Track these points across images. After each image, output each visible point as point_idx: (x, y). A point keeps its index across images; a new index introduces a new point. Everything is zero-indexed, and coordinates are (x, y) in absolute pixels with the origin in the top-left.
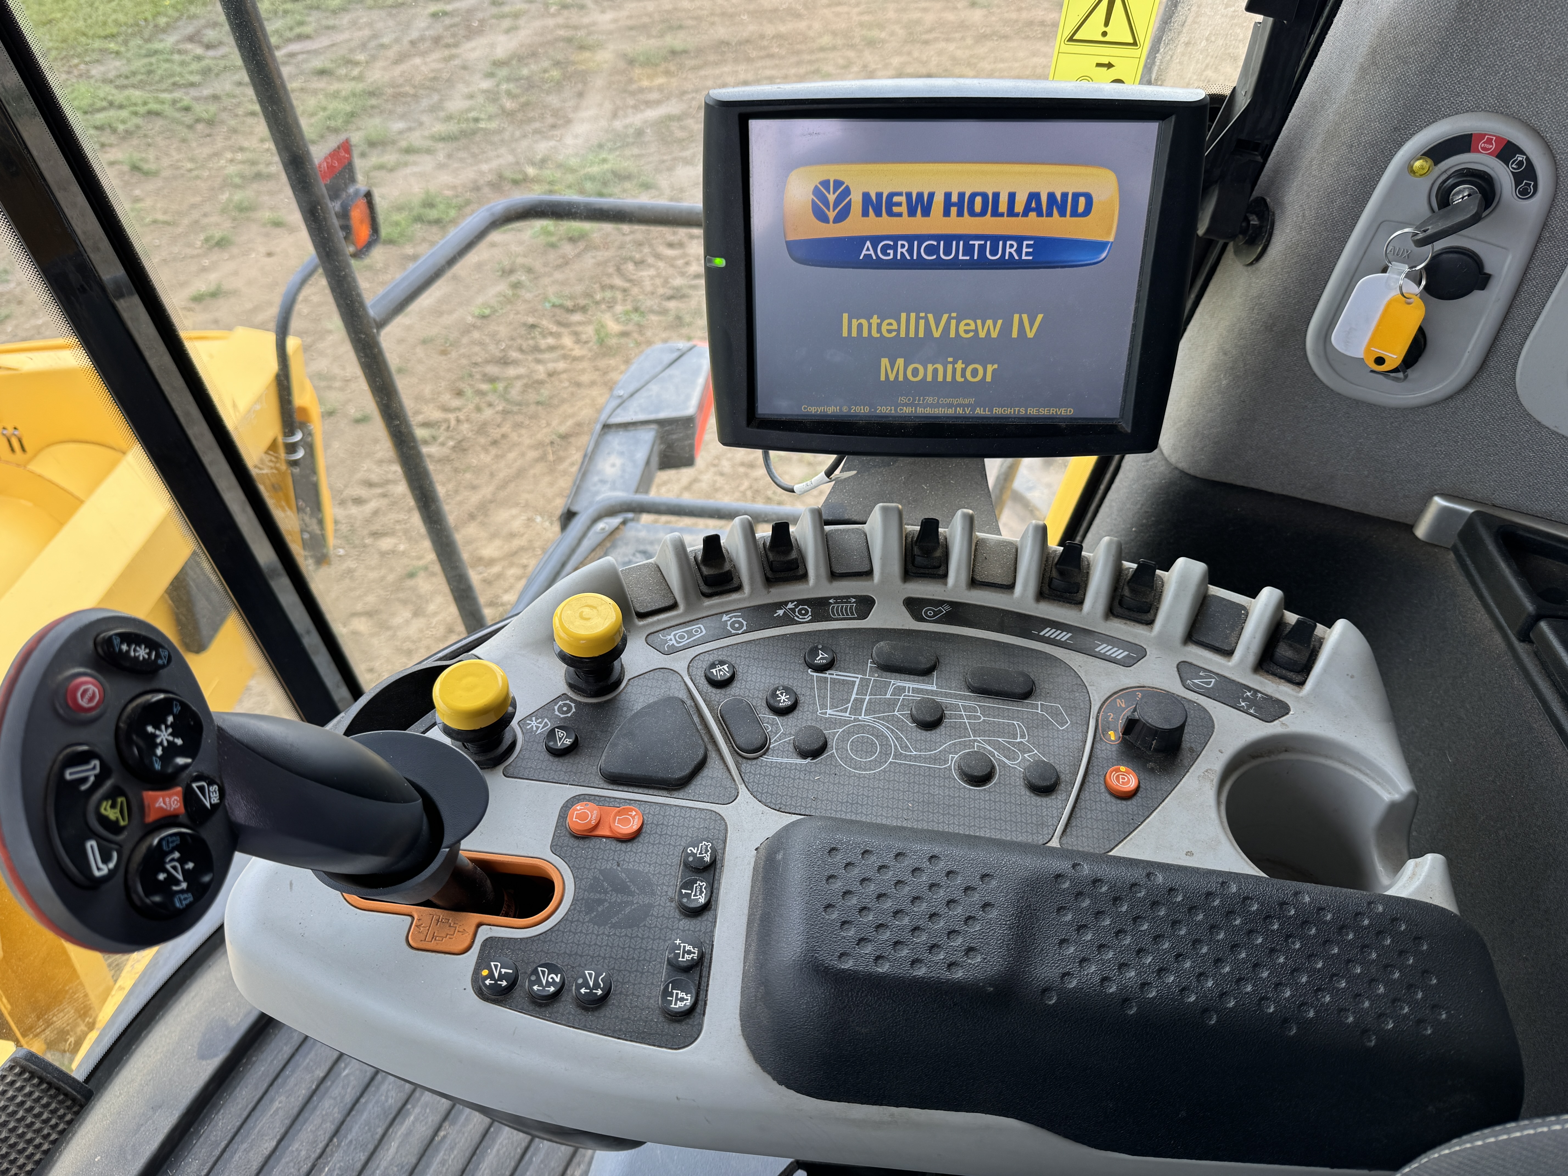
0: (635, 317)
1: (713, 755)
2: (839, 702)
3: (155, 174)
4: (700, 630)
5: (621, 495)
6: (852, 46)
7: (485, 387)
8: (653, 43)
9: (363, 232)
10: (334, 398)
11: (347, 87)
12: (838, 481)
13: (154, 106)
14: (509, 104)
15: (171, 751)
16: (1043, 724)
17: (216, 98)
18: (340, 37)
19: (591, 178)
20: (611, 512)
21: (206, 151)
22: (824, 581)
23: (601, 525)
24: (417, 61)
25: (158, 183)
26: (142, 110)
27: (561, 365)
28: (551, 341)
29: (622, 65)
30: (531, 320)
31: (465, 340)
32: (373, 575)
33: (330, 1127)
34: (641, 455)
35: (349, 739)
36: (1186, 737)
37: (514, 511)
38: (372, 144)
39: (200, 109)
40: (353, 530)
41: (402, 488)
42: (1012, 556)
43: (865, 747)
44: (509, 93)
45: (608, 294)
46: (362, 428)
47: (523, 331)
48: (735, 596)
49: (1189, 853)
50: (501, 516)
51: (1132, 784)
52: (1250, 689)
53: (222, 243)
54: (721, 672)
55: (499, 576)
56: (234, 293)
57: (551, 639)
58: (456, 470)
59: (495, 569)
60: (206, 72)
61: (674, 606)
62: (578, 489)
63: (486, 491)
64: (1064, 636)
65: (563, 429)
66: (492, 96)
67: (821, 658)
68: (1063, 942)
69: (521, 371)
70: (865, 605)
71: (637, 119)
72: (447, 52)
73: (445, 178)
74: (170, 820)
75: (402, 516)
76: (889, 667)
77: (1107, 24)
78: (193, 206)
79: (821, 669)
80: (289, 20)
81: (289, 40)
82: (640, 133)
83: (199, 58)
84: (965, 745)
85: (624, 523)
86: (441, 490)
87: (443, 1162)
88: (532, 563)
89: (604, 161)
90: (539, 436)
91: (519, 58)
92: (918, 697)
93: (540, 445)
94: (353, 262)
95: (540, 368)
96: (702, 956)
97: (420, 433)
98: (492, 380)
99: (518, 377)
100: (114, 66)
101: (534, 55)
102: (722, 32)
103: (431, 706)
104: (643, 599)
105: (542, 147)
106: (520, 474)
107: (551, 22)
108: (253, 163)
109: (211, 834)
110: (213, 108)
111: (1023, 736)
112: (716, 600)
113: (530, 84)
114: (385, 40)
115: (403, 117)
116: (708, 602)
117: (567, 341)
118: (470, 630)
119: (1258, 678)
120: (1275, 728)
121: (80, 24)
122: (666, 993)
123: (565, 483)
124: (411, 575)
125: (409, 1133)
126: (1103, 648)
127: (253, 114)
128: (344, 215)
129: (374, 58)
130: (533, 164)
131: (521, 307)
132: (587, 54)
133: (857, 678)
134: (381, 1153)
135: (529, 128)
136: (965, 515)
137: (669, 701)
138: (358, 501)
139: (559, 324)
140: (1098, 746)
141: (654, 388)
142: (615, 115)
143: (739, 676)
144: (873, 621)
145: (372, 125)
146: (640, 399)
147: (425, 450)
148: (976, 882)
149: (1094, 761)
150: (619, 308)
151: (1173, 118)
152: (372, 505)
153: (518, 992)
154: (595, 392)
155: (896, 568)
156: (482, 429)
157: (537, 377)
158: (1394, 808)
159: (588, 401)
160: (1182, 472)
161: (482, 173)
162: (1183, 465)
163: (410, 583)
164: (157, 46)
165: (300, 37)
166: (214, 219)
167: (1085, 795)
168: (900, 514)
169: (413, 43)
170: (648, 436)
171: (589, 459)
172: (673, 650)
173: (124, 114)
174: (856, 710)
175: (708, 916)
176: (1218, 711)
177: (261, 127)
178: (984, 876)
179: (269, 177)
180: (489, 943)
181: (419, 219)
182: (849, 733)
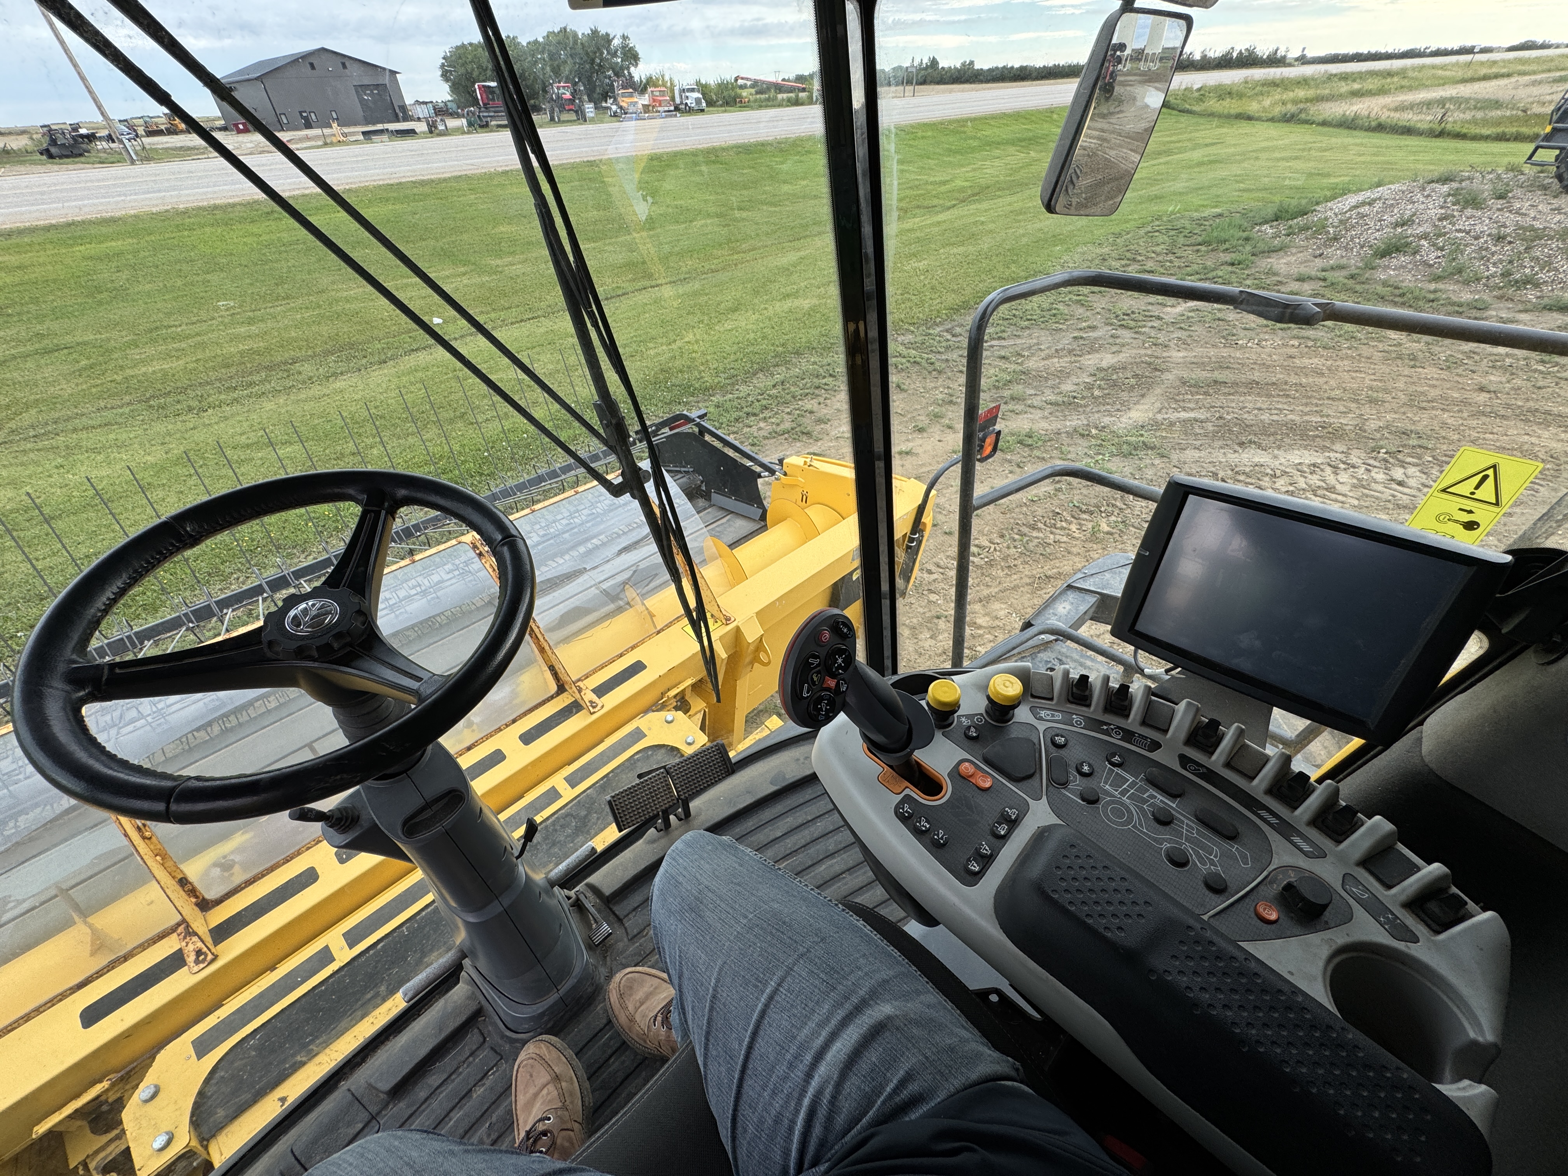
0: (1121, 526)
1: (1038, 775)
2: (1115, 785)
3: (906, 391)
4: (1059, 716)
5: (1062, 626)
6: (1356, 401)
7: (1017, 537)
8: (1205, 374)
9: (988, 450)
10: (941, 518)
11: (1012, 367)
12: (1173, 676)
13: (918, 359)
14: (1097, 393)
15: (840, 666)
16: (1233, 857)
17: (947, 360)
18: (1019, 341)
19: (1128, 443)
20: (1052, 632)
21: (933, 385)
22: (1137, 723)
23: (1043, 636)
24: (1056, 360)
25: (905, 395)
26: (912, 360)
27: (1065, 539)
28: (1064, 524)
29: (1178, 383)
30: (1057, 510)
31: (1017, 510)
32: (921, 610)
33: (803, 842)
34: (1083, 608)
35: (894, 691)
36: (1327, 913)
37: (1003, 606)
38: (1013, 398)
39: (938, 365)
40: (921, 585)
41: (953, 573)
42: (1262, 763)
43: (1119, 814)
44: (1100, 387)
45: (1110, 509)
46: (946, 537)
47: (1051, 514)
48: (1084, 709)
49: (1291, 973)
50: (996, 605)
51: (1273, 916)
52: (1393, 914)
53: (921, 430)
54: (1061, 740)
55: (980, 636)
56: (917, 455)
57: (987, 686)
58: (983, 574)
59: (981, 632)
60: (948, 348)
61: (1051, 699)
62: (1039, 613)
63: (993, 590)
64: (1274, 820)
65: (1049, 573)
66: (1089, 387)
67: (1117, 759)
68: (1174, 956)
69: (1041, 535)
70: (1155, 746)
71: (1174, 416)
72: (1073, 358)
73: (1044, 425)
74: (828, 689)
75: (947, 587)
76: (1152, 782)
77: (1477, 488)
78: (916, 410)
79: (1113, 764)
80: (998, 329)
81: (994, 339)
82: (1172, 424)
83: (948, 340)
84: (1177, 843)
85: (1056, 640)
86: (971, 581)
87: (839, 888)
88: (1001, 638)
89: (1142, 435)
90: (1035, 572)
91: (1114, 369)
92: (1162, 805)
93: (1034, 576)
94: (977, 463)
95: (1052, 536)
96: (991, 855)
97: (973, 549)
98: (1023, 535)
99: (1037, 538)
100: (909, 337)
101: (1124, 368)
103: (926, 691)
104: (1038, 689)
105: (1106, 420)
106: (1015, 588)
107: (1143, 352)
108: (951, 395)
109: (839, 700)
110: (944, 366)
111: (1216, 857)
112: (1073, 706)
113: (1114, 384)
114: (1042, 347)
115: (1035, 388)
116: (1069, 705)
117: (1074, 527)
118: (954, 665)
119: (1403, 911)
120: (1401, 946)
121: (903, 316)
122: (969, 860)
123: (1038, 602)
124: (938, 617)
125: (832, 866)
126: (1297, 839)
127: (961, 372)
128: (983, 440)
129: (1033, 355)
130: (1097, 428)
131: (1056, 502)
132: (1158, 373)
133: (1131, 779)
134: (817, 866)
135: (1103, 408)
136: (1238, 727)
137: (1028, 740)
138: (930, 572)
139: (1073, 517)
140: (1262, 887)
141: (1107, 575)
142: (1159, 412)
143: (1069, 746)
144: (1155, 756)
145: (1017, 389)
146: (1096, 579)
147: (971, 558)
148: (1141, 902)
149: (1255, 893)
150: (1113, 518)
151: (1475, 568)
152: (935, 576)
153: (910, 822)
154: (1077, 559)
155: (1183, 735)
156: (1005, 558)
157: (1047, 541)
158: (1474, 1043)
159: (1071, 562)
160: (1431, 770)
161: (1066, 427)
162: (1433, 766)
163: (936, 621)
164: (931, 331)
165: (1000, 338)
166: (923, 418)
167: (1239, 906)
168: (1198, 709)
169: (1057, 350)
170: (1092, 600)
171: (1053, 599)
172: (1041, 719)
173: (904, 360)
174: (1123, 793)
175: (1003, 841)
176: (1359, 912)
177: (963, 379)
178: (1146, 902)
179: (955, 404)
180: (907, 796)
181: (1020, 442)
182: (1113, 802)
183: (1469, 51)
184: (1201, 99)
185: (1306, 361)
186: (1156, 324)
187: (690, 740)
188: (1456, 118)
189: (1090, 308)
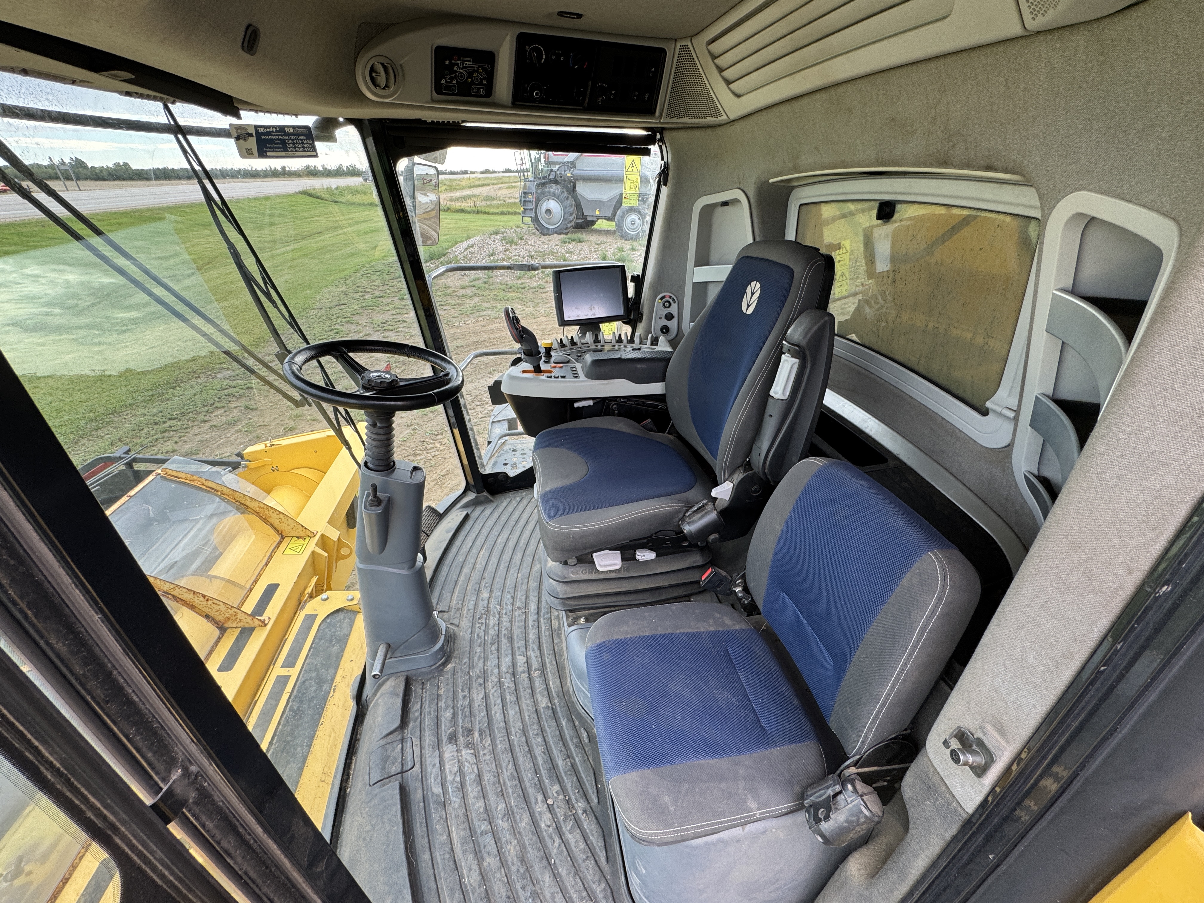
27: (437, 453)
102: (475, 339)
117: (438, 445)
154: (451, 460)
183: (465, 172)
184: (341, 194)
185: (492, 327)
186: (405, 324)
187: (350, 598)
188: (480, 204)
189: (358, 324)
